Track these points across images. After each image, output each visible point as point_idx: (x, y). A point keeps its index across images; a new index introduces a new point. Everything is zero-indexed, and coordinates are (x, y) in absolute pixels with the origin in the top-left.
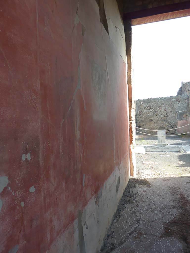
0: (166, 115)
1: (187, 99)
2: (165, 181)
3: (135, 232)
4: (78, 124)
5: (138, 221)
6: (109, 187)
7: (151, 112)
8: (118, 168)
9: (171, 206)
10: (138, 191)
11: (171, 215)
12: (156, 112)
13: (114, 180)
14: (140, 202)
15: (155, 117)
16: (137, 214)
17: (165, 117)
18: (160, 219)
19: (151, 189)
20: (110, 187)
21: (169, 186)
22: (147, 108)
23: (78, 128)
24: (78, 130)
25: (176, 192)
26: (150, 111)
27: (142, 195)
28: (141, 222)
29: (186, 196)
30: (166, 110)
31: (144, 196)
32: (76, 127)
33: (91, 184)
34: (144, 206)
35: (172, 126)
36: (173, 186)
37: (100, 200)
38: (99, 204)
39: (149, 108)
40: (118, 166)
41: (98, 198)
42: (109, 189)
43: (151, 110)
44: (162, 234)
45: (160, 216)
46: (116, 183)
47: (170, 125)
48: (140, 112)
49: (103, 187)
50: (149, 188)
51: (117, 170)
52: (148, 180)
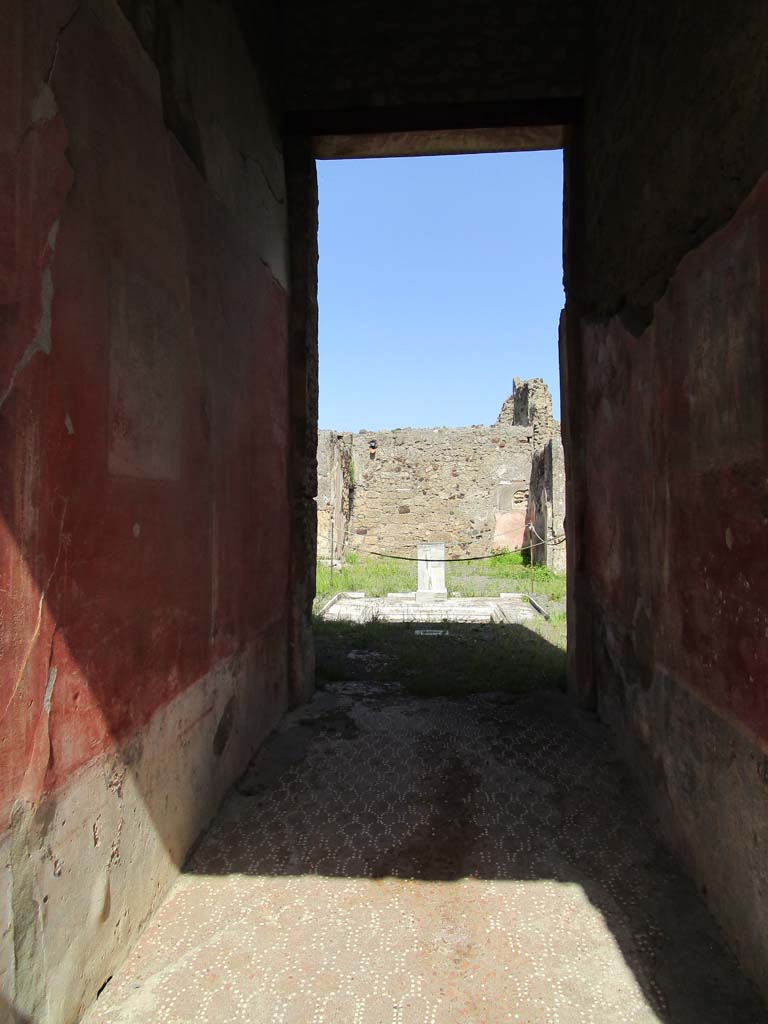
0: (457, 493)
1: (529, 438)
2: (412, 715)
4: (30, 479)
7: (406, 480)
8: (227, 667)
9: (412, 797)
10: (308, 753)
12: (421, 480)
13: (208, 708)
15: (420, 499)
17: (453, 498)
18: (365, 841)
19: (354, 745)
20: (185, 731)
21: (418, 732)
22: (391, 462)
23: (28, 495)
24: (30, 502)
26: (402, 474)
28: (294, 858)
29: (467, 762)
30: (455, 475)
31: (324, 769)
32: (17, 489)
35: (475, 532)
39: (397, 462)
40: (230, 657)
42: (179, 736)
43: (405, 471)
45: (365, 831)
46: (217, 720)
47: (469, 530)
48: (366, 477)
49: (149, 727)
50: (348, 742)
51: (224, 673)
52: (352, 715)
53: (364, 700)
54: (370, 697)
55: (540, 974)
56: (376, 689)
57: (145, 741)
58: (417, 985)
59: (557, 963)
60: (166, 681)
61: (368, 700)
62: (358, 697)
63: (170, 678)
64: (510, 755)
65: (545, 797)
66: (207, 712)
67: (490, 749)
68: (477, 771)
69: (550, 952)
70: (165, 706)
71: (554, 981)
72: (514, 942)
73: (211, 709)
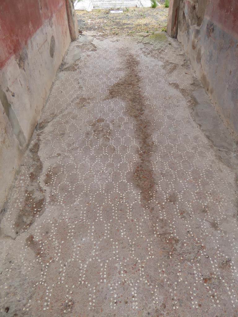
3: (78, 98)
5: (80, 88)
6: (37, 48)
8: (48, 24)
9: (118, 68)
10: (81, 57)
11: (117, 78)
13: (45, 40)
14: (83, 68)
16: (79, 81)
18: (105, 83)
19: (96, 53)
20: (40, 48)
21: (117, 47)
25: (125, 53)
27: (86, 61)
28: (84, 89)
29: (135, 57)
31: (88, 61)
33: (4, 37)
34: (87, 72)
36: (123, 47)
37: (26, 63)
38: (25, 69)
40: (48, 20)
41: (22, 60)
42: (38, 50)
44: (106, 97)
45: (105, 80)
46: (50, 45)
49: (27, 46)
50: (94, 52)
51: (48, 26)
52: (93, 43)
53: (97, 37)
54: (98, 36)
55: (161, 114)
56: (100, 33)
57: (27, 52)
58: (126, 119)
59: (165, 111)
60: (28, 27)
61: (98, 37)
62: (94, 36)
63: (30, 27)
64: (149, 54)
65: (160, 66)
66: (45, 42)
67: (142, 52)
68: (138, 59)
69: (163, 109)
70: (31, 38)
71: (164, 116)
72: (153, 107)
73: (46, 40)
